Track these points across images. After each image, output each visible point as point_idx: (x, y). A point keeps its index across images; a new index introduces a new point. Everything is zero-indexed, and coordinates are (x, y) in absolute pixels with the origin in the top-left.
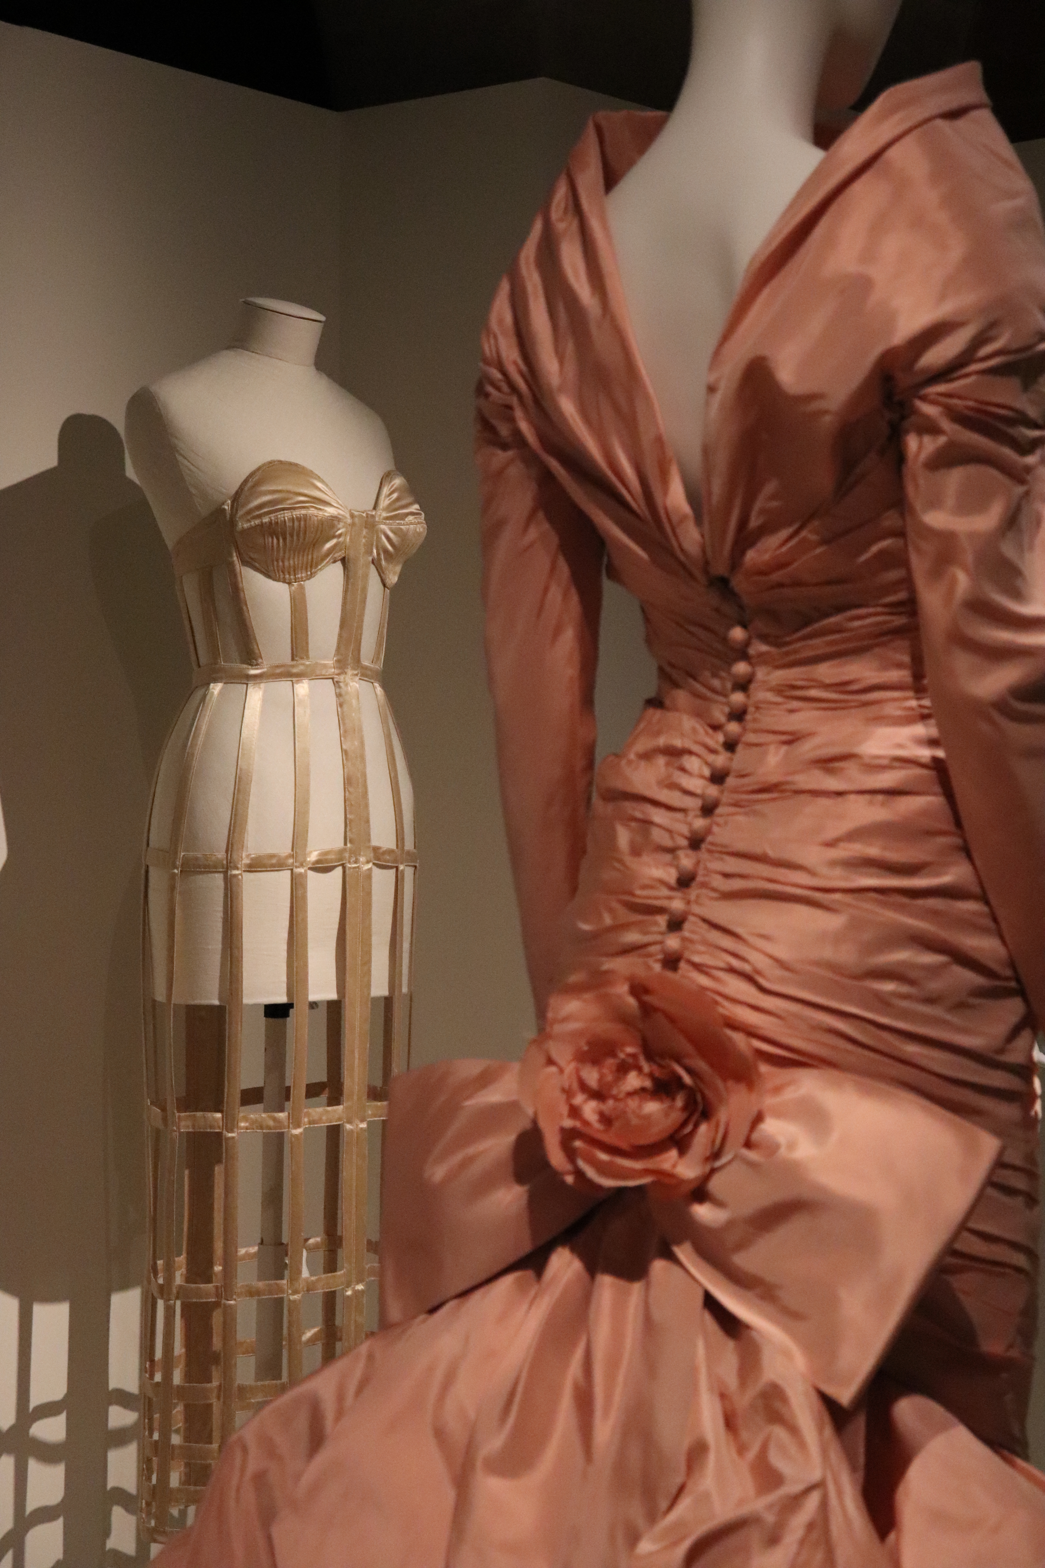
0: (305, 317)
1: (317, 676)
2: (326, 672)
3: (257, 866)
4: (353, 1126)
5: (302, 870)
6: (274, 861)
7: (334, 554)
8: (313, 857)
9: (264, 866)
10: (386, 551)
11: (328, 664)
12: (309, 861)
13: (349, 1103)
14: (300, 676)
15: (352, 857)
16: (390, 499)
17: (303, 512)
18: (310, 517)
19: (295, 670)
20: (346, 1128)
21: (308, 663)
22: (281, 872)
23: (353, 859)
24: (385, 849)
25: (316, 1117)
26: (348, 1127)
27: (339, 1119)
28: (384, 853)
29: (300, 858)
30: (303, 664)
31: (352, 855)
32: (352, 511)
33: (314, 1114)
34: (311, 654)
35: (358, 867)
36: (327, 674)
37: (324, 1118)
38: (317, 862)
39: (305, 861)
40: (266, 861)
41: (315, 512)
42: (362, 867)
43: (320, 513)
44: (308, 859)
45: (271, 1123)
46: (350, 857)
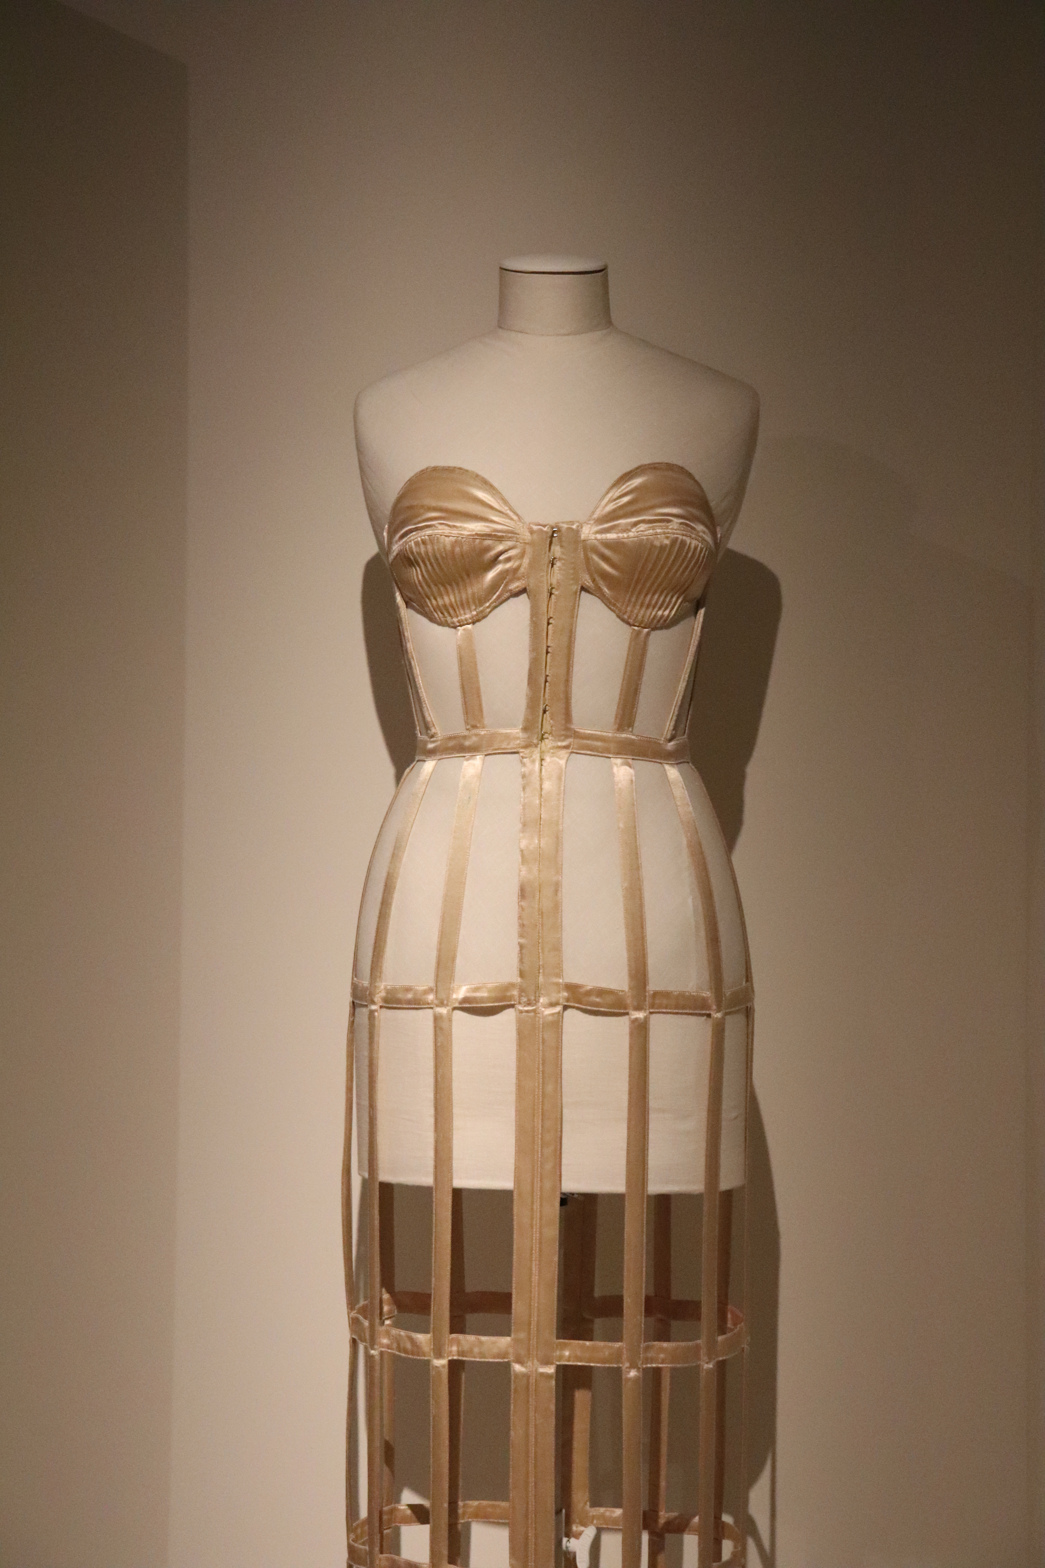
0: (545, 271)
1: (496, 750)
2: (508, 744)
3: (392, 1002)
4: (526, 1367)
5: (443, 1011)
6: (410, 996)
7: (506, 585)
8: (461, 993)
9: (399, 1001)
10: (604, 576)
11: (511, 733)
12: (456, 999)
13: (522, 1335)
14: (474, 749)
15: (522, 996)
16: (616, 504)
17: (429, 532)
18: (438, 538)
19: (467, 743)
20: (514, 1370)
21: (483, 733)
22: (420, 1012)
23: (524, 999)
24: (589, 988)
25: (466, 1347)
26: (517, 1368)
27: (505, 1355)
28: (589, 993)
29: (442, 995)
30: (476, 735)
31: (523, 994)
32: (531, 525)
33: (463, 1342)
34: (486, 721)
35: (534, 1011)
36: (509, 747)
37: (476, 1350)
38: (465, 1000)
39: (448, 998)
40: (400, 996)
41: (447, 531)
42: (543, 1012)
43: (453, 532)
44: (454, 996)
45: (409, 1346)
46: (520, 996)
